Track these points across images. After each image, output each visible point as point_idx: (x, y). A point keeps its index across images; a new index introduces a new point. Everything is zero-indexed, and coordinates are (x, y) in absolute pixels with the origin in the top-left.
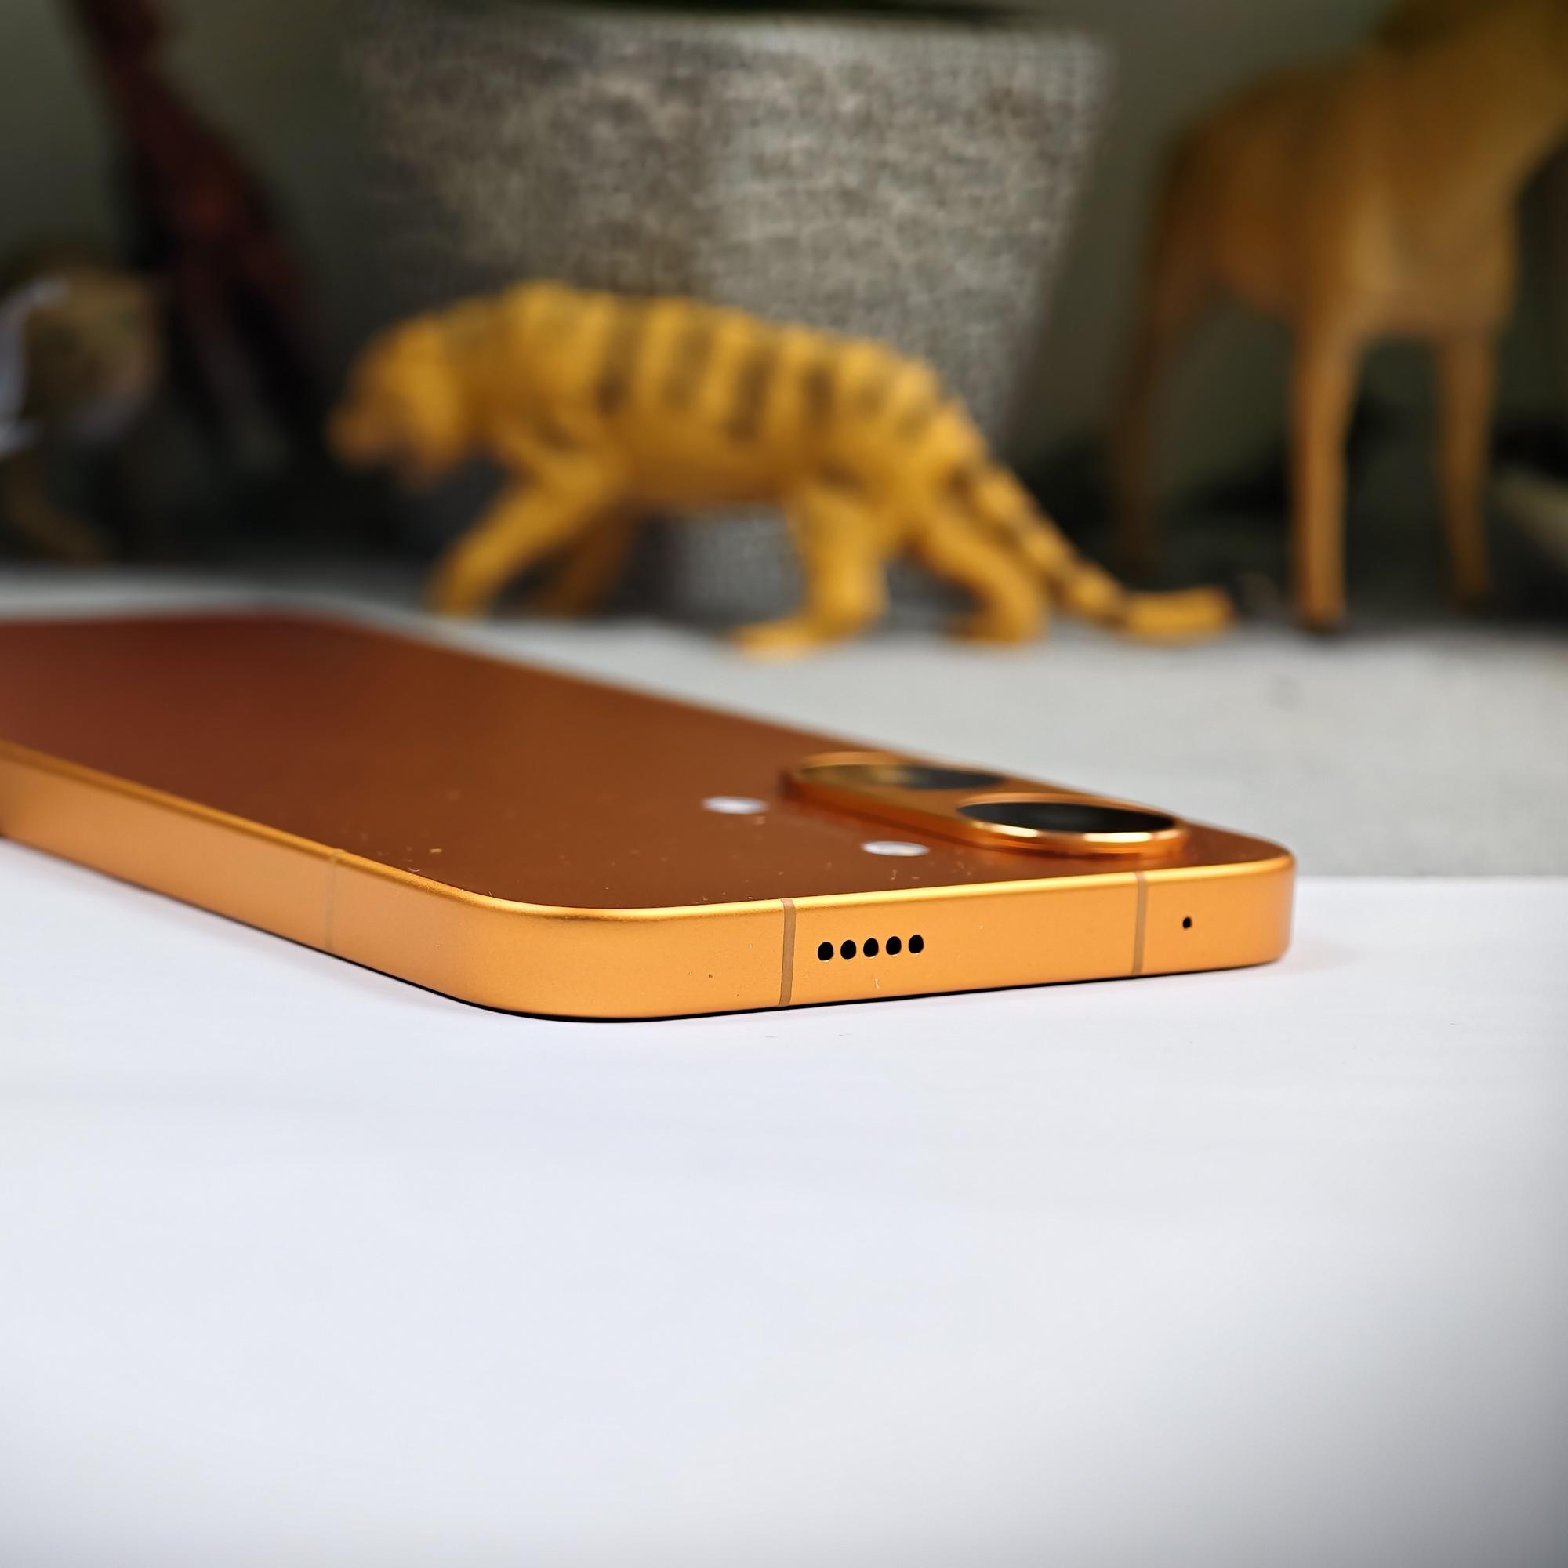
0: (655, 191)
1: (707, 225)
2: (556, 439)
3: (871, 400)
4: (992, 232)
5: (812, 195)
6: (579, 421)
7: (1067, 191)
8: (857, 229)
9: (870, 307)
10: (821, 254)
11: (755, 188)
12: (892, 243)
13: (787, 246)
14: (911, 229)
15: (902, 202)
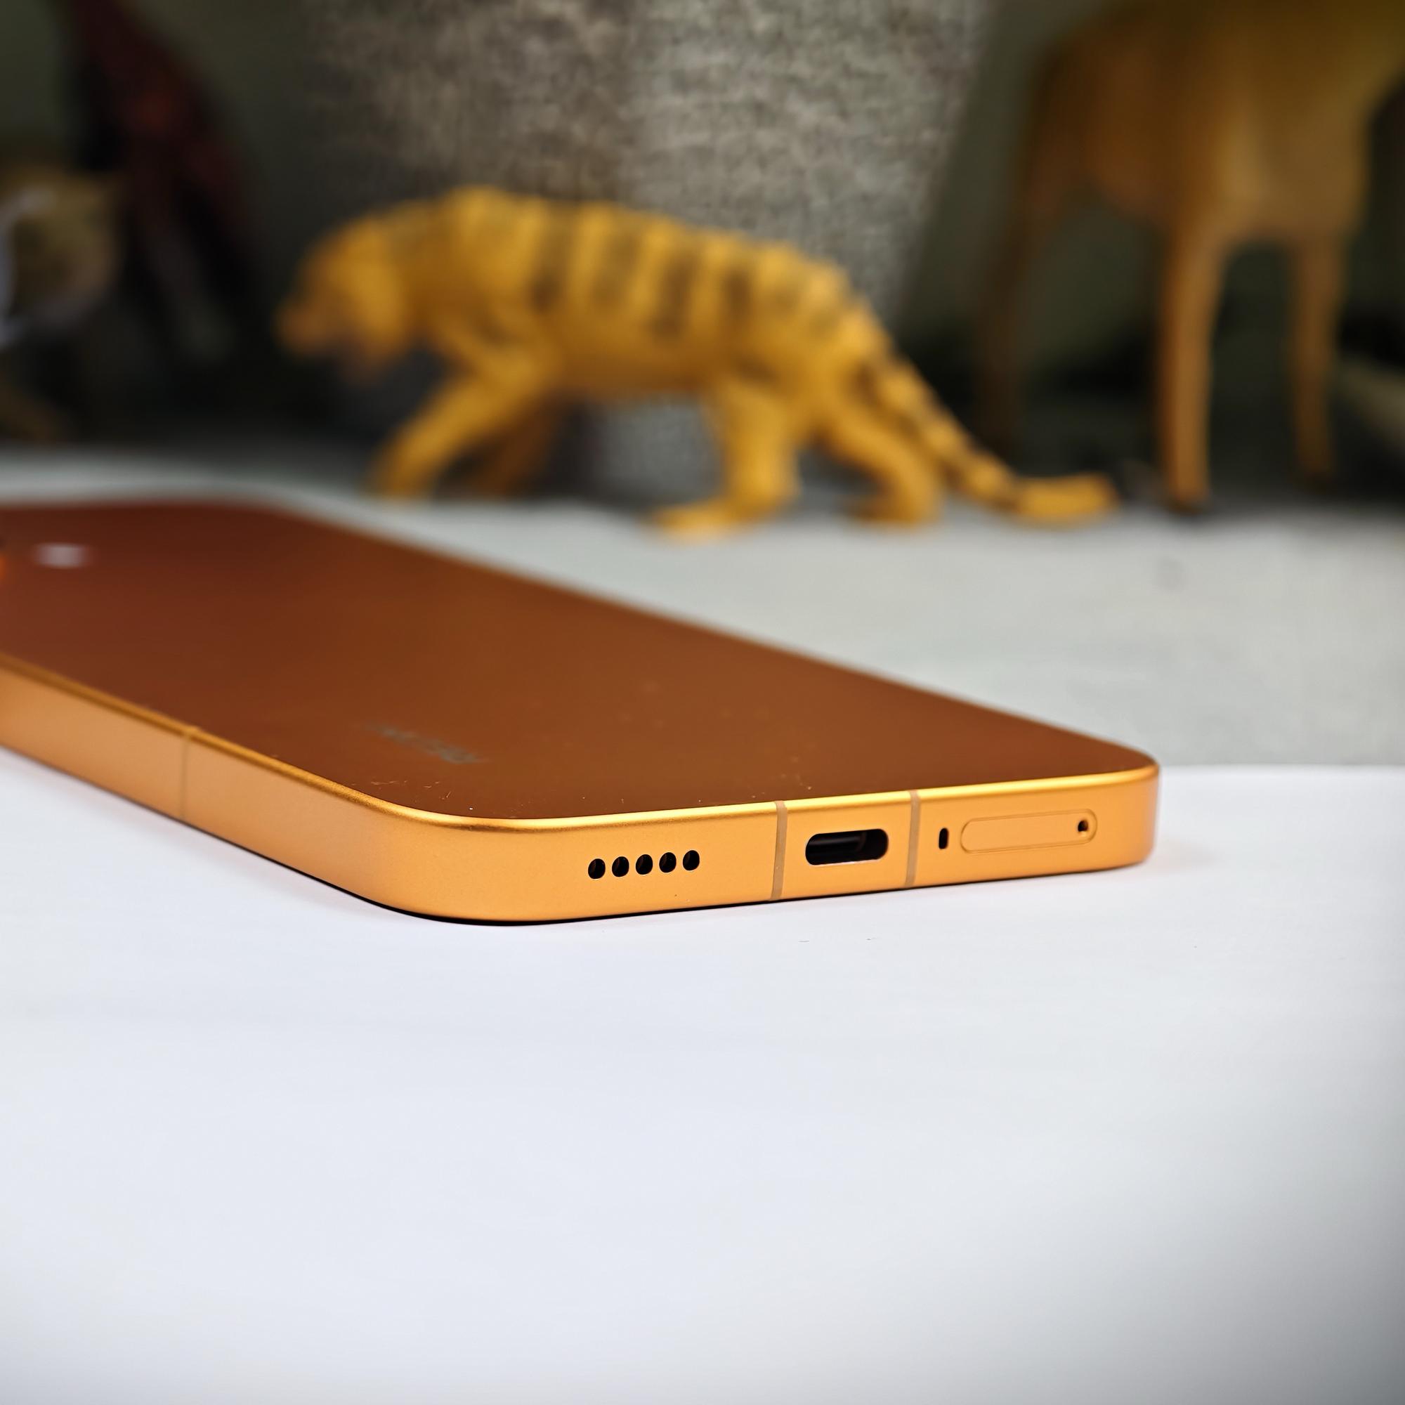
0: (583, 102)
1: (630, 135)
2: (493, 334)
3: (786, 301)
4: (889, 141)
5: (726, 107)
6: (514, 318)
7: (956, 104)
8: (766, 138)
9: (777, 210)
10: (733, 163)
11: (673, 101)
12: (799, 154)
13: (703, 154)
14: (817, 139)
15: (807, 114)
